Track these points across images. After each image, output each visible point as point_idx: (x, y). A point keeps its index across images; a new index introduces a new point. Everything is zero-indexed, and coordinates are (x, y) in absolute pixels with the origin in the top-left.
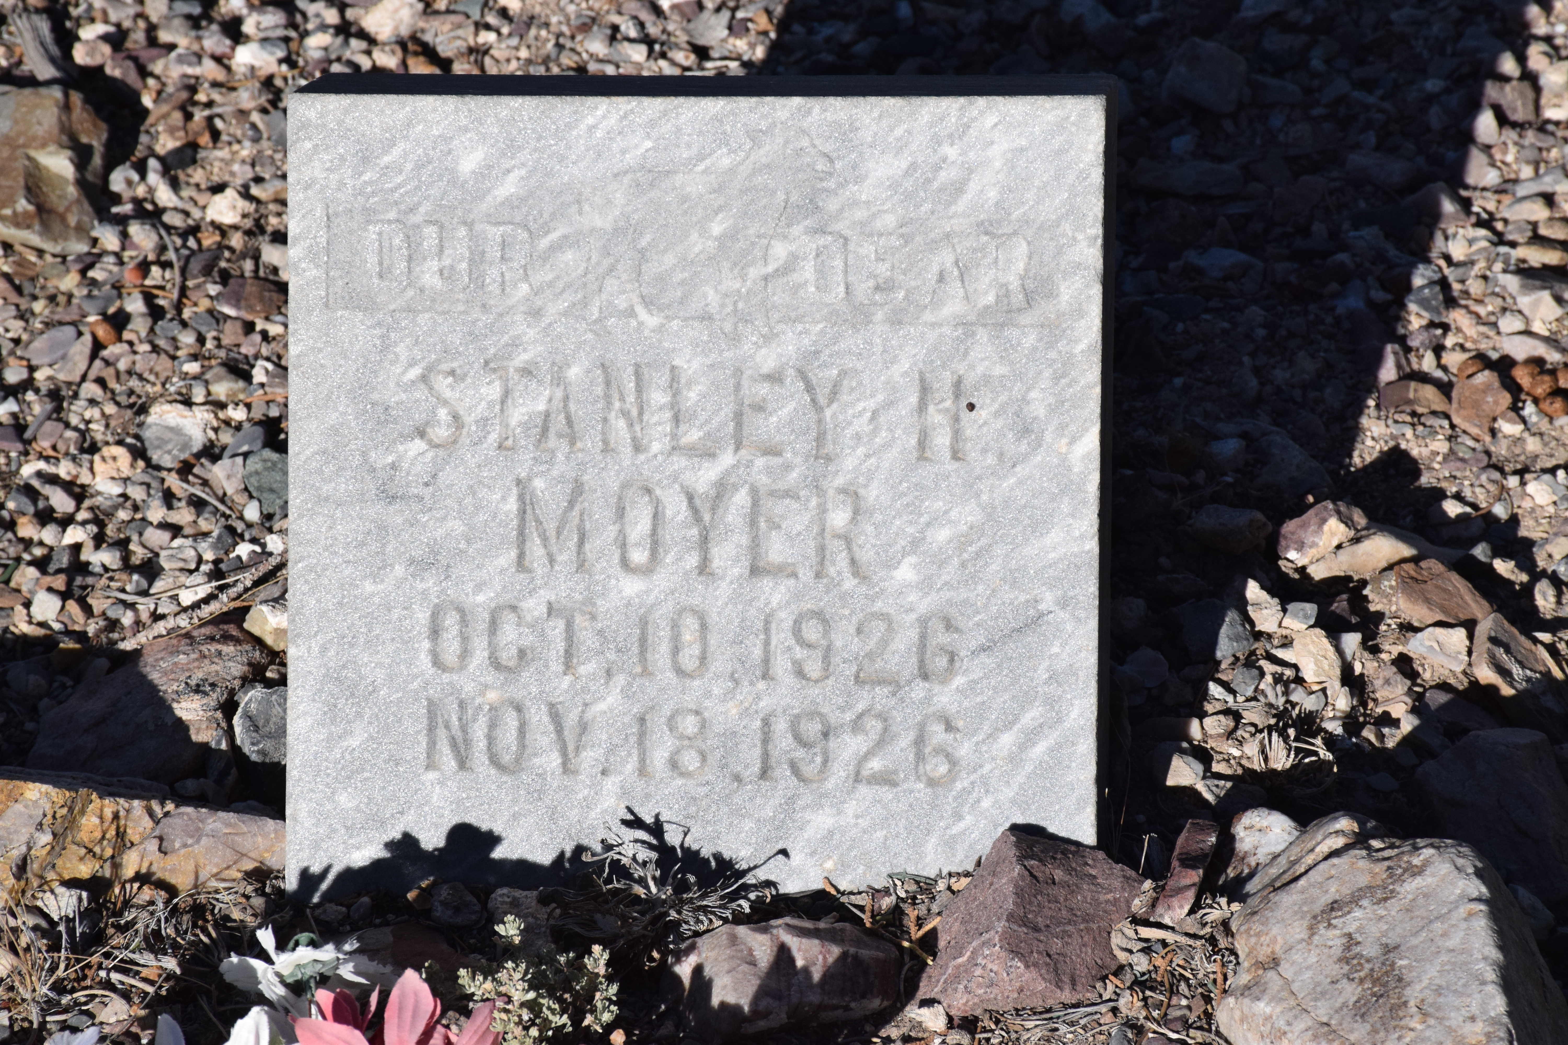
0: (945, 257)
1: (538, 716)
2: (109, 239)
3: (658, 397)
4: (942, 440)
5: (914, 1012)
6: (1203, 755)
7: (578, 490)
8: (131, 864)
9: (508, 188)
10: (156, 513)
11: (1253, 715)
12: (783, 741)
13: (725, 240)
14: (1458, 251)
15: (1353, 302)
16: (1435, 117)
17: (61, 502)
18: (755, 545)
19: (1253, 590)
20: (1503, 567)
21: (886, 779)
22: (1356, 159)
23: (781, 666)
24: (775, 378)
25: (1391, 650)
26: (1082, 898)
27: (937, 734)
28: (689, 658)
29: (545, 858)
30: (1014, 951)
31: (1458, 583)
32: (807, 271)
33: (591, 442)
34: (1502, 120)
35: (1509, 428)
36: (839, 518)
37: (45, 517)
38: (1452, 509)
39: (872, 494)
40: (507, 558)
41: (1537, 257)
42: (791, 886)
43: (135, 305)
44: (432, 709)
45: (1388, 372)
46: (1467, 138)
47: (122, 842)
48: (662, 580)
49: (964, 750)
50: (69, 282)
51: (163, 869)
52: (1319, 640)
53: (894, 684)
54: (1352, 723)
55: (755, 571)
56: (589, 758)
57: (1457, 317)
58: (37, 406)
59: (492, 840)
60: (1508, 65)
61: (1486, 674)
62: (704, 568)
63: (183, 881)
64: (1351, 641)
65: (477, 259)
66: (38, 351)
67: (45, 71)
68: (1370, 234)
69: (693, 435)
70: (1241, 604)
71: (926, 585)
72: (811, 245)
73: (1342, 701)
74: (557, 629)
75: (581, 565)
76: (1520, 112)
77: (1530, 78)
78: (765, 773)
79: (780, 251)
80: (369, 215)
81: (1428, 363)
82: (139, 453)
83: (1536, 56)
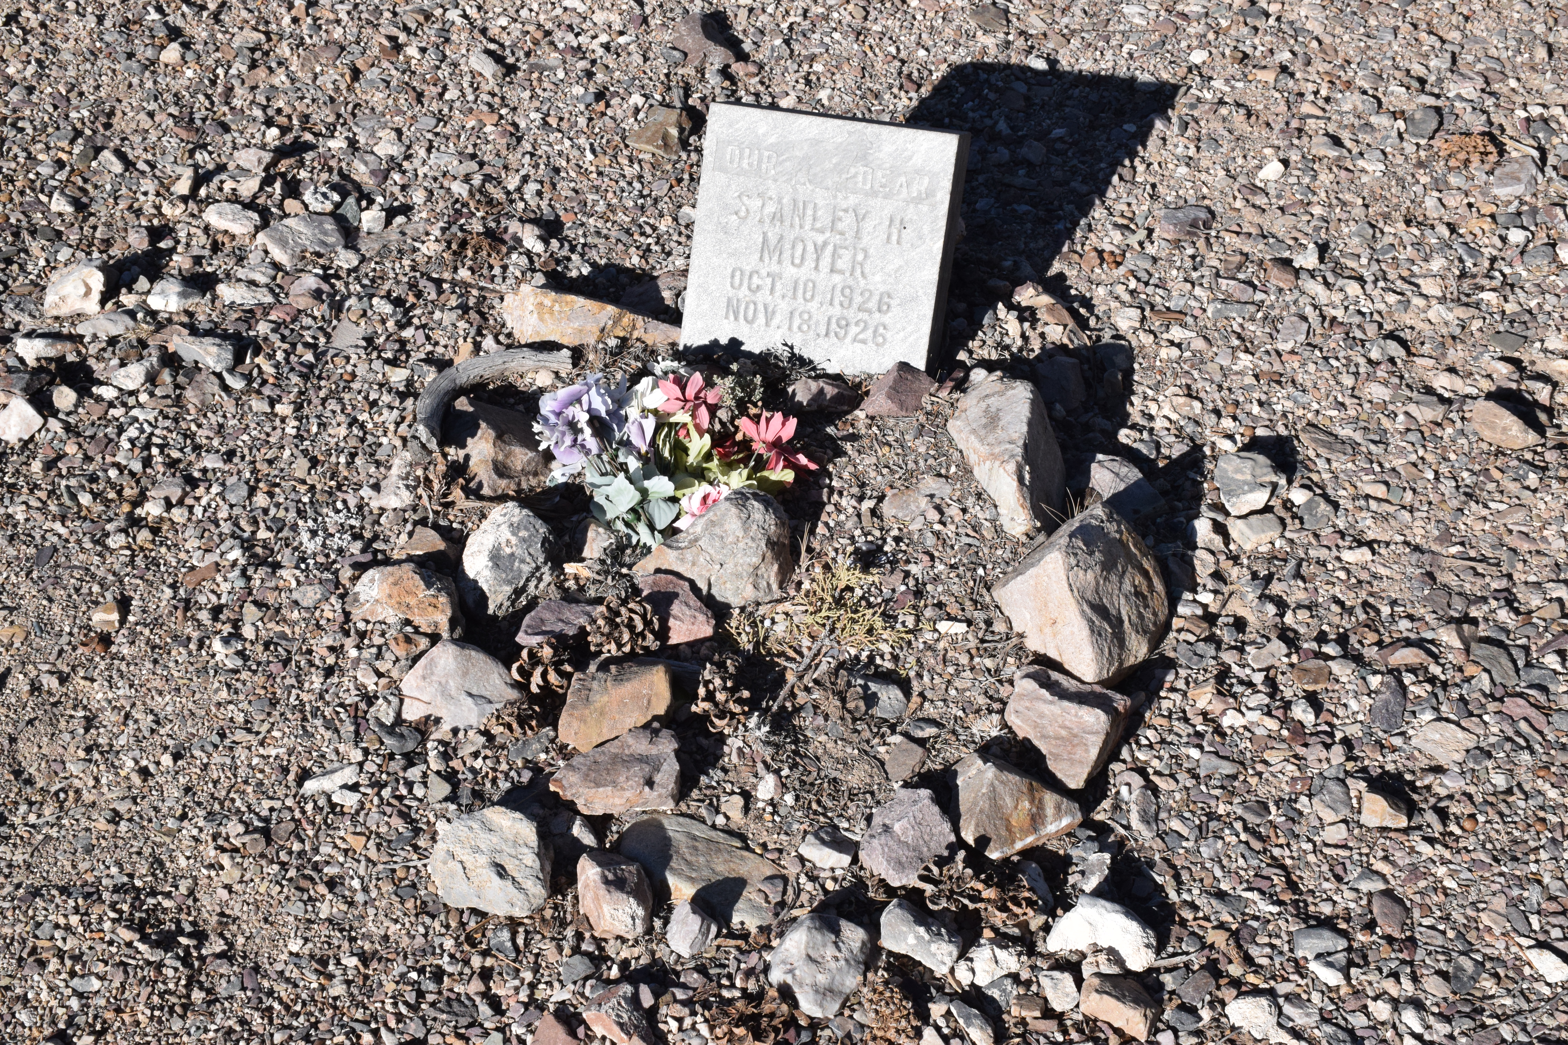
0: (903, 179)
1: (761, 307)
2: (684, 156)
3: (809, 212)
4: (894, 238)
5: (857, 412)
6: (971, 352)
7: (781, 238)
8: (636, 335)
9: (772, 140)
10: (675, 237)
11: (989, 342)
12: (834, 326)
13: (837, 165)
14: (1097, 215)
15: (1060, 226)
16: (1101, 175)
17: (648, 230)
18: (833, 263)
19: (1000, 305)
20: (1082, 311)
21: (864, 342)
22: (1073, 184)
23: (836, 302)
24: (846, 211)
25: (1040, 330)
26: (915, 386)
27: (881, 330)
28: (808, 295)
29: (757, 351)
30: (889, 397)
31: (1065, 313)
32: (860, 178)
33: (787, 223)
34: (1121, 178)
35: (1098, 270)
36: (860, 257)
37: (643, 234)
38: (1073, 292)
39: (872, 251)
40: (757, 256)
41: (1121, 221)
42: (830, 371)
43: (686, 176)
44: (729, 300)
45: (1065, 249)
46: (1109, 182)
47: (634, 327)
48: (803, 270)
49: (888, 335)
50: (669, 167)
51: (644, 337)
52: (1016, 323)
53: (870, 312)
54: (1021, 350)
55: (832, 271)
56: (775, 322)
57: (1091, 235)
58: (649, 201)
59: (741, 344)
60: (1127, 162)
61: (1066, 341)
62: (816, 268)
63: (650, 342)
64: (1027, 325)
65: (760, 161)
66: (654, 186)
67: (678, 104)
68: (1071, 207)
69: (818, 225)
70: (995, 309)
71: (884, 282)
72: (862, 169)
73: (1019, 342)
74: (769, 281)
75: (779, 262)
76: (1128, 177)
77: (1134, 168)
78: (827, 334)
79: (853, 171)
80: (729, 143)
81: (1078, 248)
82: (675, 219)
83: (1137, 162)
